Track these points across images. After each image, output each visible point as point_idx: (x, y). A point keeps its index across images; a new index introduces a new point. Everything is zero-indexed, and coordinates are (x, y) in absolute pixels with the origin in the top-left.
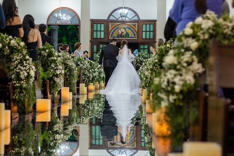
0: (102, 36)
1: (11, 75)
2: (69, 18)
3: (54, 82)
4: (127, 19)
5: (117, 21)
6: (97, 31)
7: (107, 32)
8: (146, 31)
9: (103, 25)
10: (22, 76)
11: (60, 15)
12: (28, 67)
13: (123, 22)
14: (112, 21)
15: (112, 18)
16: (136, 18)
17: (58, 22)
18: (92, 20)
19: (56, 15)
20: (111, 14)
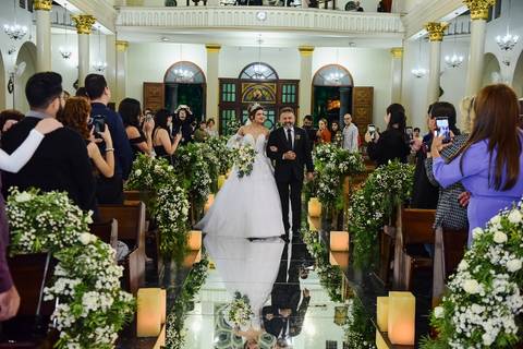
0: (233, 100)
1: (156, 216)
2: (192, 74)
3: (200, 196)
4: (262, 78)
5: (251, 81)
6: (227, 93)
7: (239, 94)
8: (286, 94)
9: (234, 86)
10: (172, 218)
11: (181, 71)
12: (179, 204)
13: (259, 82)
14: (246, 81)
15: (244, 76)
16: (273, 77)
17: (178, 80)
18: (221, 80)
19: (176, 71)
20: (243, 71)
